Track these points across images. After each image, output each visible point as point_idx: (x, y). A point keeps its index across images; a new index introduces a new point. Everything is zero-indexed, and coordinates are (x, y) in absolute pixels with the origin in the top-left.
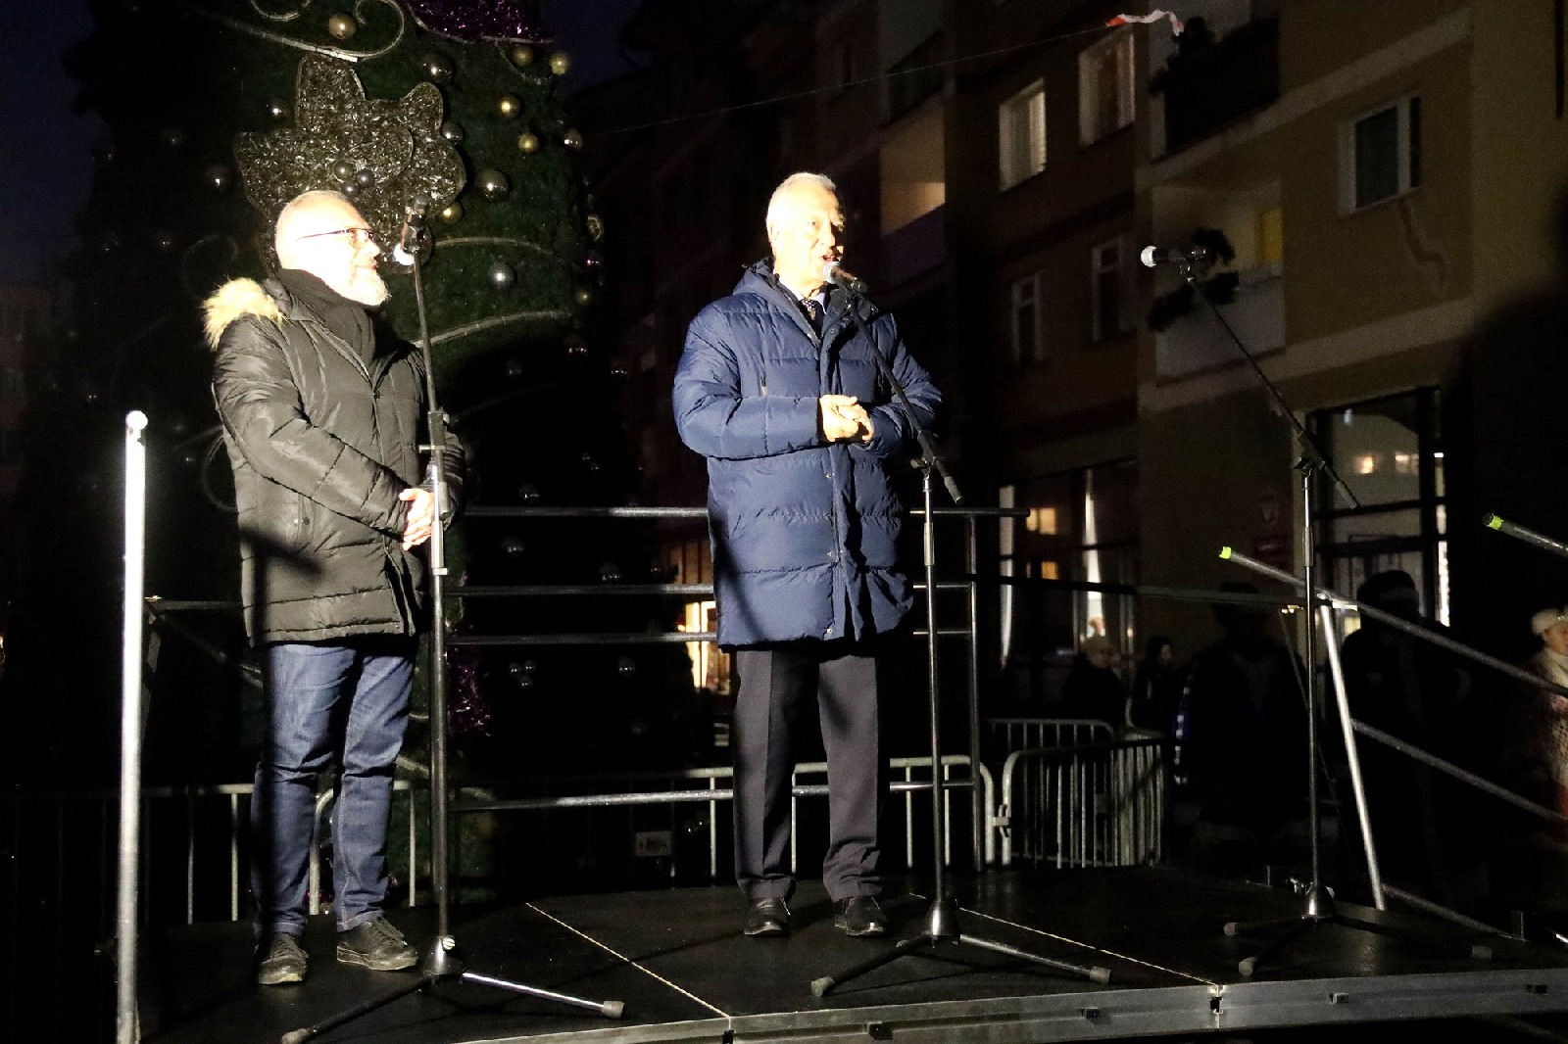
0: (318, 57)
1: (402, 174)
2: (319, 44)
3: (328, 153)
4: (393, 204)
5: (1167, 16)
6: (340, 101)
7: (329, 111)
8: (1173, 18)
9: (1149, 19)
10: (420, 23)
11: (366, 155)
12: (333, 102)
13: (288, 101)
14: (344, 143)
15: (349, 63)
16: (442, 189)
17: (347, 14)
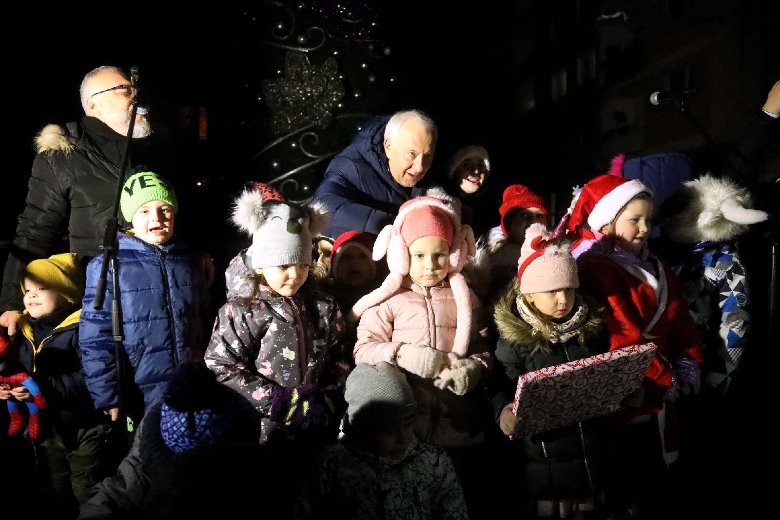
0: (293, 51)
1: (323, 92)
2: (294, 46)
3: (297, 86)
4: (320, 103)
5: (622, 14)
6: (301, 66)
7: (297, 70)
8: (625, 14)
9: (615, 16)
10: (330, 36)
11: (311, 86)
12: (299, 67)
13: (283, 69)
14: (303, 82)
15: (305, 53)
16: (337, 96)
17: (305, 36)
